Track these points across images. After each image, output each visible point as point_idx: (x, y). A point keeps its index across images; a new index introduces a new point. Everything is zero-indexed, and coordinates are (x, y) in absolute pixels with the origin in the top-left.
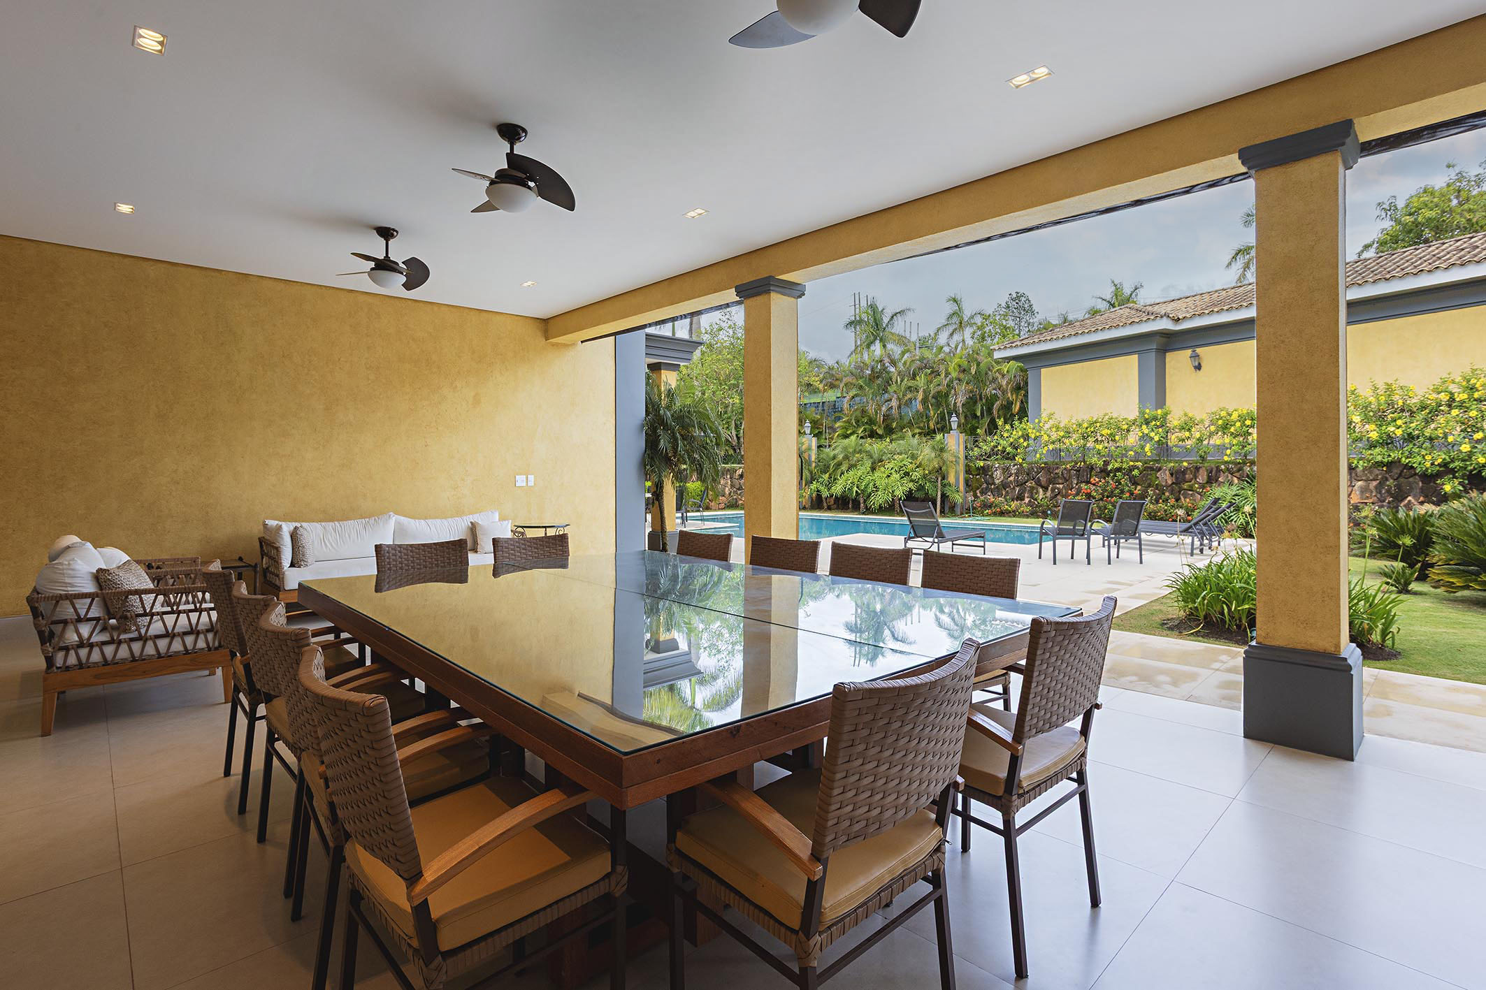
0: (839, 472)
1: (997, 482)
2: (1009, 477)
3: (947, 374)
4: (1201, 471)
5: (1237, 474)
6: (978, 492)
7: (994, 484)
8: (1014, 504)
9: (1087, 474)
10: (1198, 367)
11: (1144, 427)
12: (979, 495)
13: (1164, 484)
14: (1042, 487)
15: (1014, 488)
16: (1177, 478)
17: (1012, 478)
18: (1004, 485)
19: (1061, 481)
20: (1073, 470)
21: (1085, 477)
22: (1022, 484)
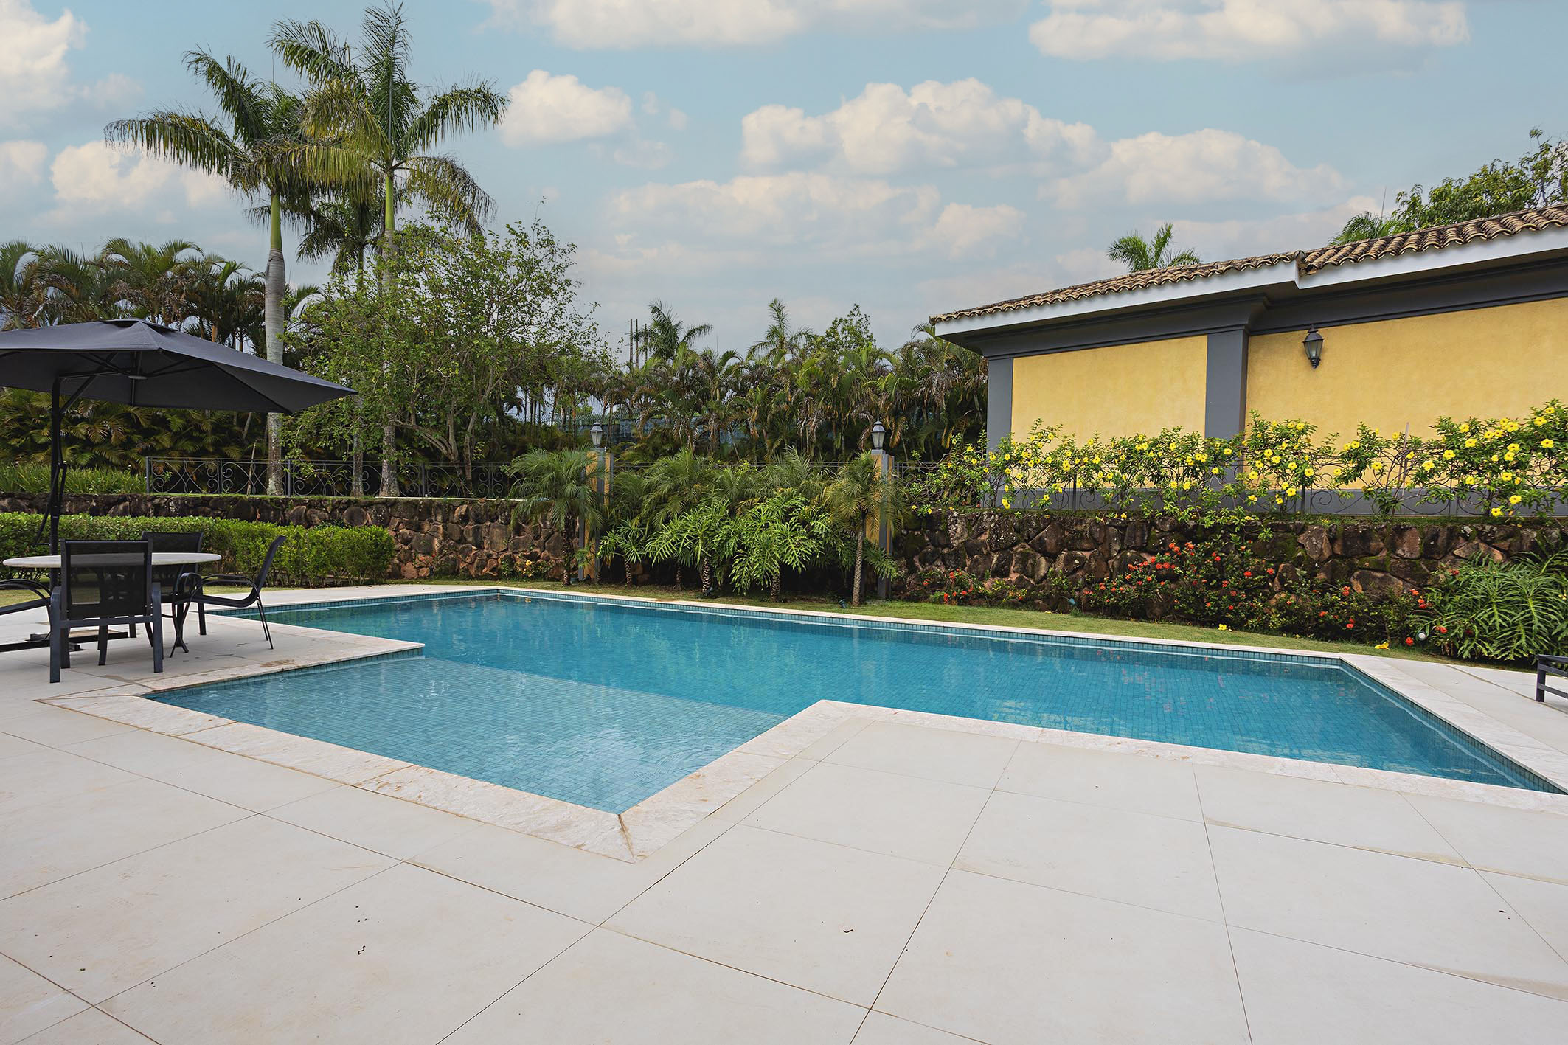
0: (661, 515)
1: (955, 542)
2: (980, 535)
4: (1408, 535)
5: (1505, 545)
6: (916, 559)
7: (949, 545)
8: (989, 585)
9: (1144, 535)
10: (1315, 362)
12: (917, 564)
13: (1314, 557)
14: (1045, 554)
15: (988, 554)
16: (1345, 547)
17: (984, 537)
18: (970, 548)
19: (1087, 545)
20: (1114, 526)
21: (1138, 540)
22: (1006, 549)
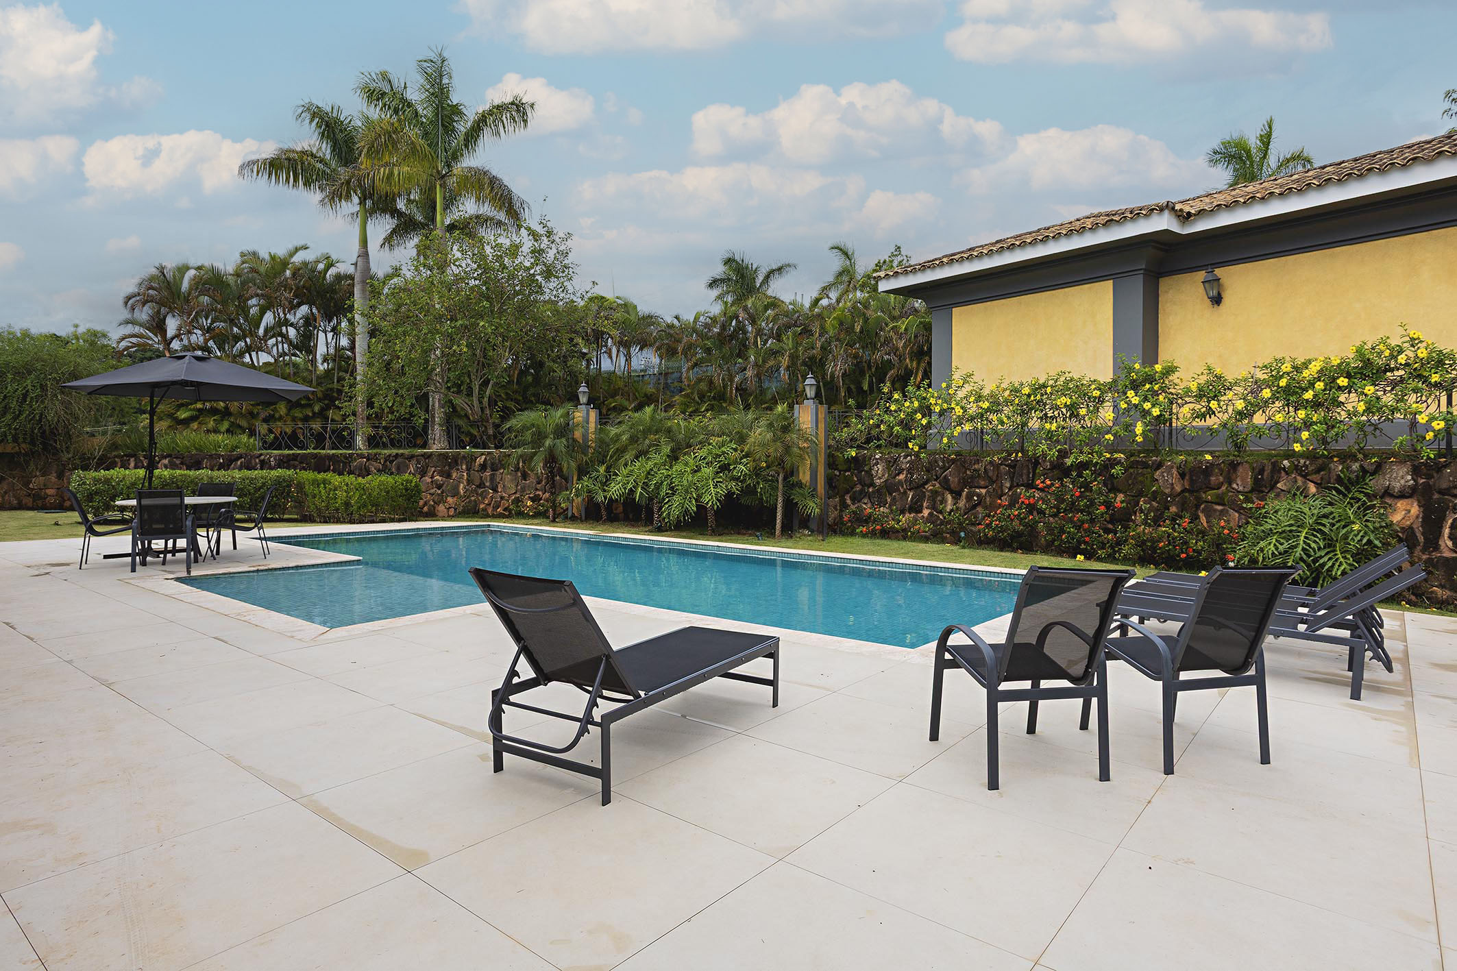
1: (878, 482)
2: (898, 474)
3: (823, 331)
4: (1240, 469)
5: (1316, 477)
6: (847, 497)
7: (872, 484)
8: (905, 519)
9: (1029, 473)
10: (1217, 300)
11: (1131, 393)
12: (849, 502)
13: (1167, 491)
14: (951, 492)
15: (905, 493)
16: (1192, 482)
17: (902, 477)
18: (890, 487)
19: (983, 483)
20: (1005, 465)
21: (1024, 477)
22: (918, 487)
